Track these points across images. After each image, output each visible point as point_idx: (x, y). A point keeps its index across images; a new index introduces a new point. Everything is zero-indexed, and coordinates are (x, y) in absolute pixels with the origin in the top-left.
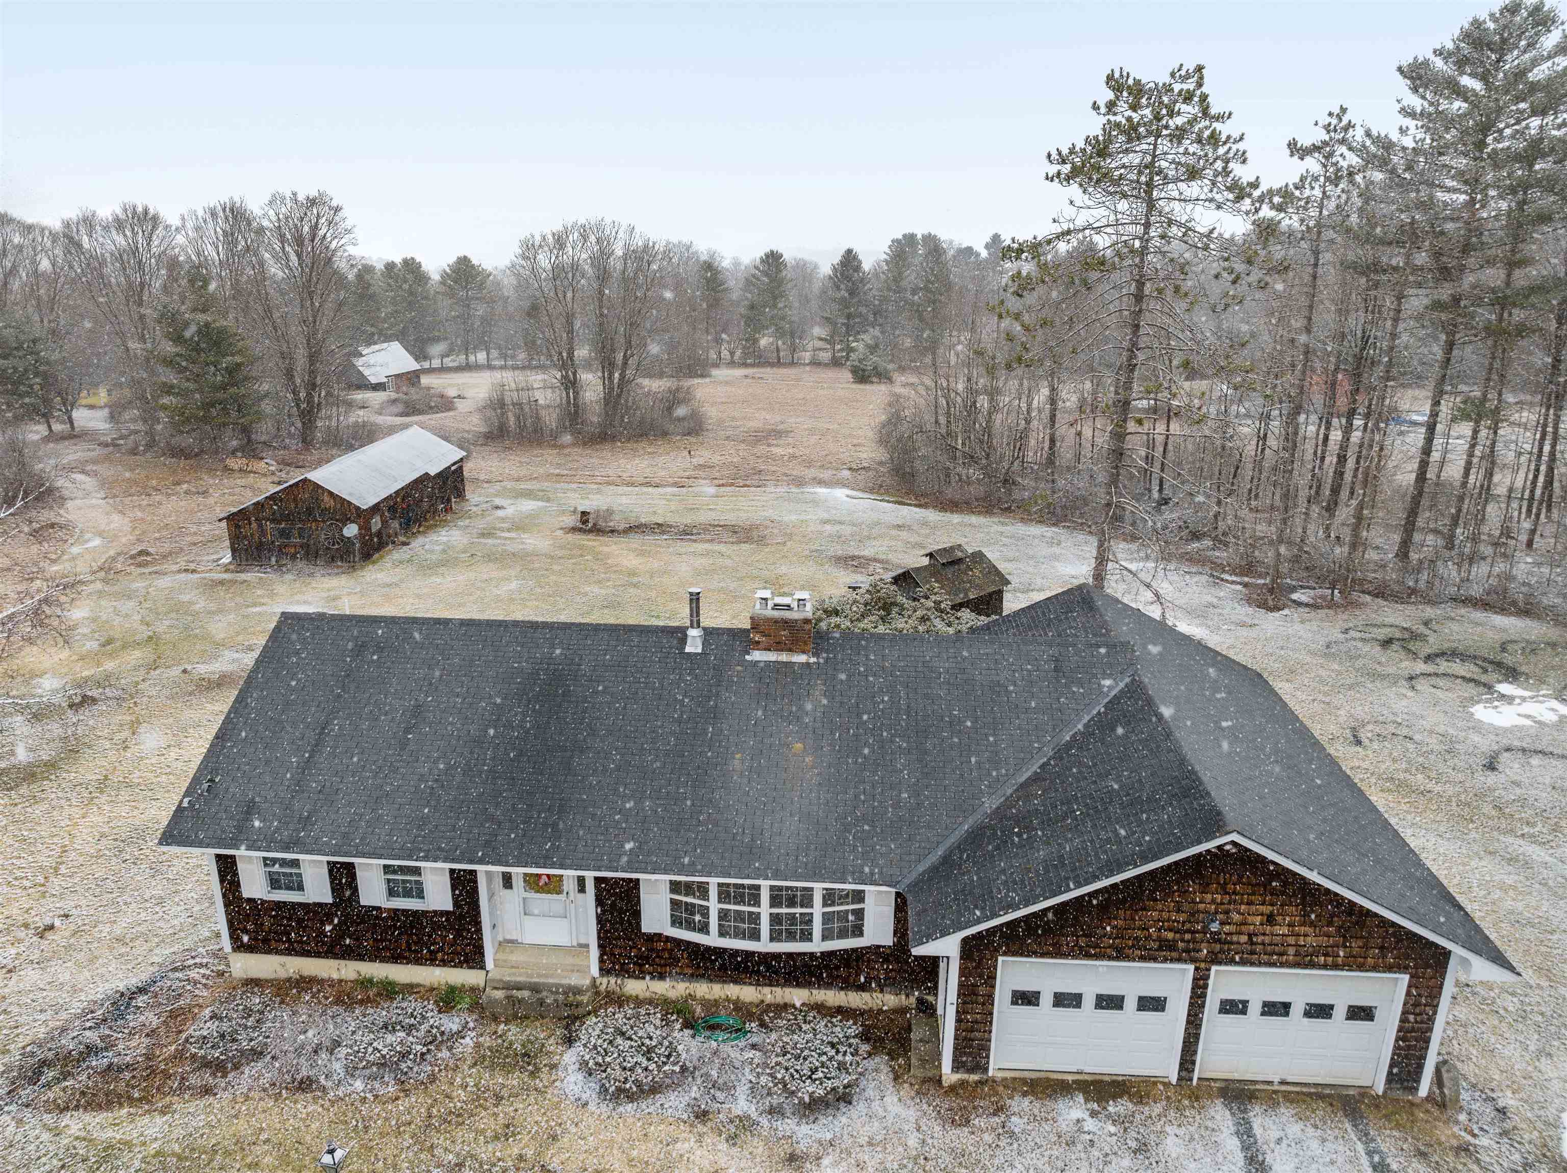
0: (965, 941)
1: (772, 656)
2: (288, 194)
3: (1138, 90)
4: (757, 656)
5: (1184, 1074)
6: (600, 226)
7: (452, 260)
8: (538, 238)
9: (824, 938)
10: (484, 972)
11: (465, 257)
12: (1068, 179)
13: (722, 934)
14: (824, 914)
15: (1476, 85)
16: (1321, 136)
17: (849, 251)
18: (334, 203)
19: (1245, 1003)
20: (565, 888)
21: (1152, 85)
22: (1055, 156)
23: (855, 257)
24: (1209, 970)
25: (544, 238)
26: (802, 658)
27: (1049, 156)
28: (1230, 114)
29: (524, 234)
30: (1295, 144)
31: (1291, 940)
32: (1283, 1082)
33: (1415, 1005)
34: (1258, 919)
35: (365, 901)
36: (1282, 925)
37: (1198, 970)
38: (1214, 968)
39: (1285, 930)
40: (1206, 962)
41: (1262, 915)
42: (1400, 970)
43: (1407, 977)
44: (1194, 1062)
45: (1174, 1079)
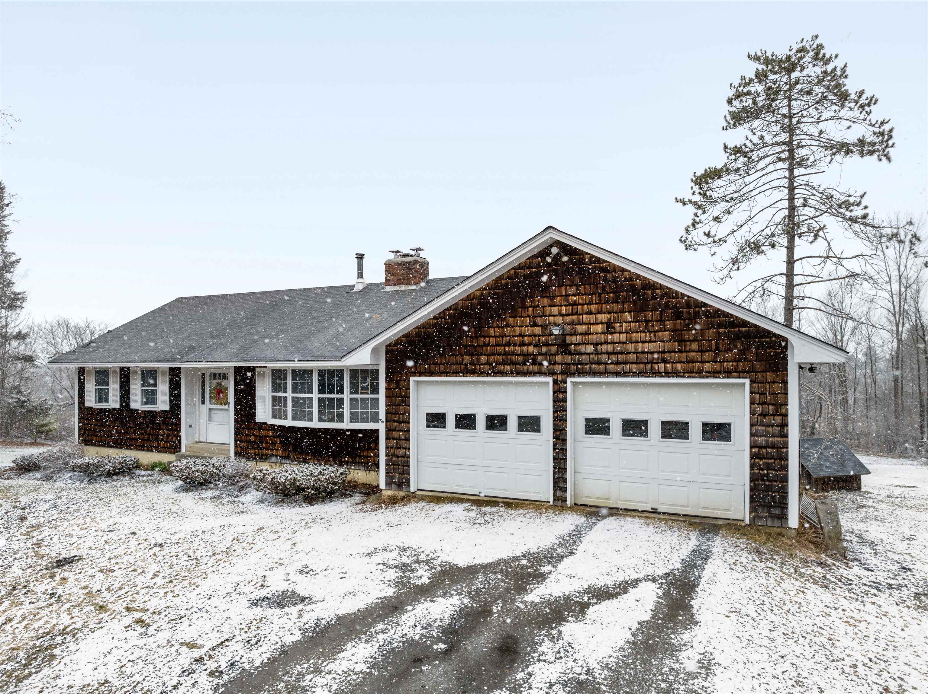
1: (399, 288)
4: (388, 288)
5: (558, 492)
9: (352, 420)
13: (293, 418)
14: (351, 399)
19: (607, 421)
20: (228, 401)
24: (566, 382)
26: (413, 288)
31: (631, 347)
32: (654, 511)
33: (763, 415)
34: (599, 328)
35: (133, 406)
36: (620, 332)
37: (555, 382)
38: (569, 380)
39: (623, 337)
40: (562, 373)
41: (601, 323)
42: (740, 374)
43: (747, 381)
44: (565, 480)
45: (551, 500)
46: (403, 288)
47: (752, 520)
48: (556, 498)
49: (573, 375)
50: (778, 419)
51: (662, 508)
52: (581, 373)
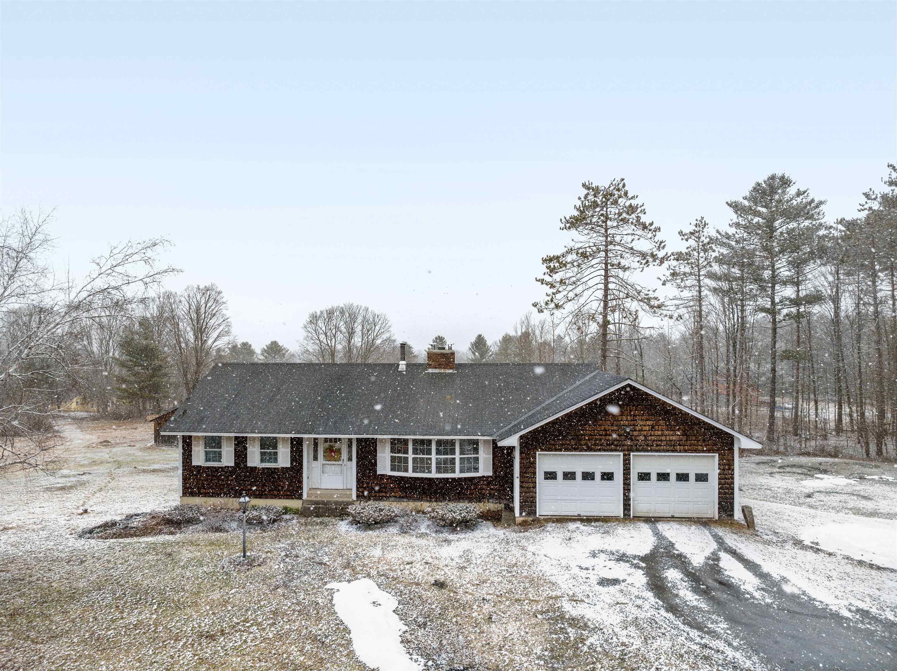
0: (521, 437)
1: (437, 371)
2: (196, 286)
3: (597, 191)
4: (430, 371)
5: (626, 512)
6: (351, 307)
7: (268, 343)
8: (318, 313)
9: (461, 471)
10: (302, 501)
11: (275, 342)
12: (569, 228)
13: (414, 471)
14: (461, 458)
15: (764, 210)
16: (692, 228)
17: (480, 336)
18: (218, 290)
19: (649, 474)
20: (342, 458)
21: (603, 188)
22: (564, 220)
23: (483, 338)
24: (630, 455)
25: (322, 312)
26: (451, 371)
27: (561, 220)
28: (637, 196)
29: (312, 311)
30: (682, 232)
31: (663, 438)
32: (673, 517)
33: (724, 470)
34: (647, 428)
35: (250, 464)
36: (658, 431)
37: (625, 455)
38: (632, 454)
39: (660, 433)
40: (628, 450)
41: (649, 426)
42: (714, 451)
43: (717, 455)
44: (630, 505)
45: (622, 516)
46: (442, 371)
47: (719, 517)
48: (625, 515)
49: (633, 452)
50: (730, 472)
51: (676, 515)
52: (638, 450)
